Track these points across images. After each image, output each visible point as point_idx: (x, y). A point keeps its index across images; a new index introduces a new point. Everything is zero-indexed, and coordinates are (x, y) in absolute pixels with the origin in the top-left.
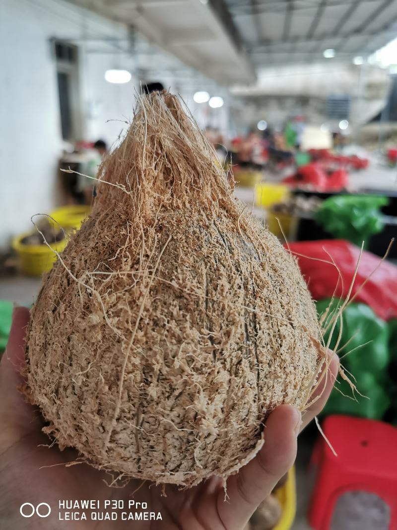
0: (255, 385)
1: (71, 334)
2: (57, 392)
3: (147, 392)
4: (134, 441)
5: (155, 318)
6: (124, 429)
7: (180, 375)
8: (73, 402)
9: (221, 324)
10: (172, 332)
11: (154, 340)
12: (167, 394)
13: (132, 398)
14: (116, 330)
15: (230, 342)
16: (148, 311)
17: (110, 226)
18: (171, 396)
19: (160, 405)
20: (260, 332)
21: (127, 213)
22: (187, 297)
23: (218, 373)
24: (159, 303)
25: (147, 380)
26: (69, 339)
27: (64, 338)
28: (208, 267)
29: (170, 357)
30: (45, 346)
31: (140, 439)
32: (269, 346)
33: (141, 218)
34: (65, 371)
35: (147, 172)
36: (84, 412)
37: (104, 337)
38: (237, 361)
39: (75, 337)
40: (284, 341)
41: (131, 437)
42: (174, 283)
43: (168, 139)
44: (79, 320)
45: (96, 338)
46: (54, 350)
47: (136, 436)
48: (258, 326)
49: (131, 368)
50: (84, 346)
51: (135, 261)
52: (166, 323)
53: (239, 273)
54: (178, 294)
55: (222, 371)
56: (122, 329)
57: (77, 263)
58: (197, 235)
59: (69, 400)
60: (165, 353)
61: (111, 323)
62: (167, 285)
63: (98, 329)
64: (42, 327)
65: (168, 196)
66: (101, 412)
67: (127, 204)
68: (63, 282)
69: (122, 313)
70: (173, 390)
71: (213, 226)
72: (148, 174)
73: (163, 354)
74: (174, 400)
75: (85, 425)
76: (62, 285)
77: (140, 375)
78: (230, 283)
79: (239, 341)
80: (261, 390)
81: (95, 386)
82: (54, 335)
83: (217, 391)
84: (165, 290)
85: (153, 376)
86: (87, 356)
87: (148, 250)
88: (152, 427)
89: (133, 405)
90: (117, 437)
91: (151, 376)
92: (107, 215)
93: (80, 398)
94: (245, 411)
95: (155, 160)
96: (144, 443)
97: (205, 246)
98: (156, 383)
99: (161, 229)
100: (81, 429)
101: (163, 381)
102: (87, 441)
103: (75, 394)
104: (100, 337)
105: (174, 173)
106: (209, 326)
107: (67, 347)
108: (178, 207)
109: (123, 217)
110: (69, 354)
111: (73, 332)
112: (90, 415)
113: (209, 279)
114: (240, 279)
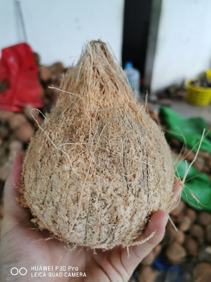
0: (146, 201)
1: (52, 174)
2: (43, 204)
3: (93, 206)
4: (84, 229)
5: (98, 168)
6: (80, 223)
7: (110, 197)
8: (52, 209)
9: (131, 171)
10: (107, 175)
11: (97, 179)
12: (103, 207)
13: (85, 209)
14: (77, 174)
15: (135, 180)
16: (94, 164)
17: (70, 116)
18: (105, 208)
19: (99, 212)
20: (150, 175)
21: (80, 110)
22: (114, 156)
23: (129, 196)
24: (99, 160)
25: (93, 200)
26: (50, 177)
27: (48, 176)
28: (124, 140)
29: (105, 188)
30: (36, 180)
31: (88, 228)
32: (154, 181)
33: (88, 112)
34: (48, 193)
35: (91, 87)
36: (59, 215)
37: (70, 177)
38: (138, 190)
39: (54, 176)
40: (161, 179)
41: (83, 227)
42: (107, 149)
43: (102, 69)
44: (56, 167)
45: (66, 177)
46: (42, 182)
47: (86, 227)
48: (149, 172)
49: (85, 194)
50: (59, 182)
51: (86, 136)
52: (103, 171)
53: (140, 143)
54: (109, 155)
55: (131, 195)
56: (80, 173)
57: (53, 136)
58: (118, 122)
59: (51, 208)
60: (103, 186)
61: (74, 170)
62: (103, 150)
63: (67, 173)
64: (34, 169)
65: (102, 100)
66: (68, 215)
67: (80, 104)
68: (45, 145)
69: (80, 165)
70: (106, 204)
71: (126, 117)
72: (92, 88)
73: (102, 186)
74: (107, 210)
75: (59, 221)
76: (44, 147)
77: (89, 197)
78: (135, 149)
79: (140, 179)
80: (149, 204)
81: (65, 202)
82: (42, 174)
83: (128, 205)
84: (103, 152)
85: (96, 198)
86: (61, 187)
87: (93, 131)
88: (95, 223)
89: (85, 212)
90: (76, 227)
91: (95, 198)
92: (68, 109)
93: (57, 208)
94: (141, 214)
95: (96, 80)
96: (90, 231)
97: (122, 129)
98: (98, 201)
99: (99, 119)
100: (56, 223)
101: (101, 200)
102: (59, 229)
103: (54, 205)
104: (68, 177)
105: (105, 87)
106: (125, 172)
107: (50, 181)
108: (107, 106)
109: (78, 111)
110: (50, 185)
111: (53, 174)
112: (62, 216)
113: (125, 147)
114: (140, 147)
